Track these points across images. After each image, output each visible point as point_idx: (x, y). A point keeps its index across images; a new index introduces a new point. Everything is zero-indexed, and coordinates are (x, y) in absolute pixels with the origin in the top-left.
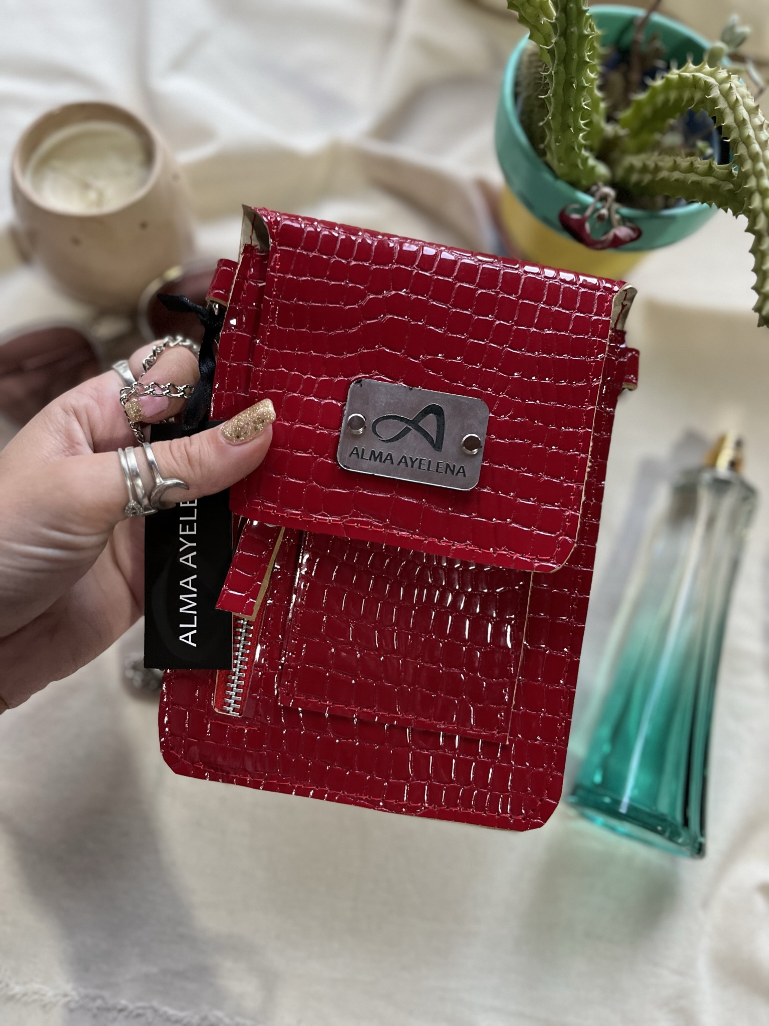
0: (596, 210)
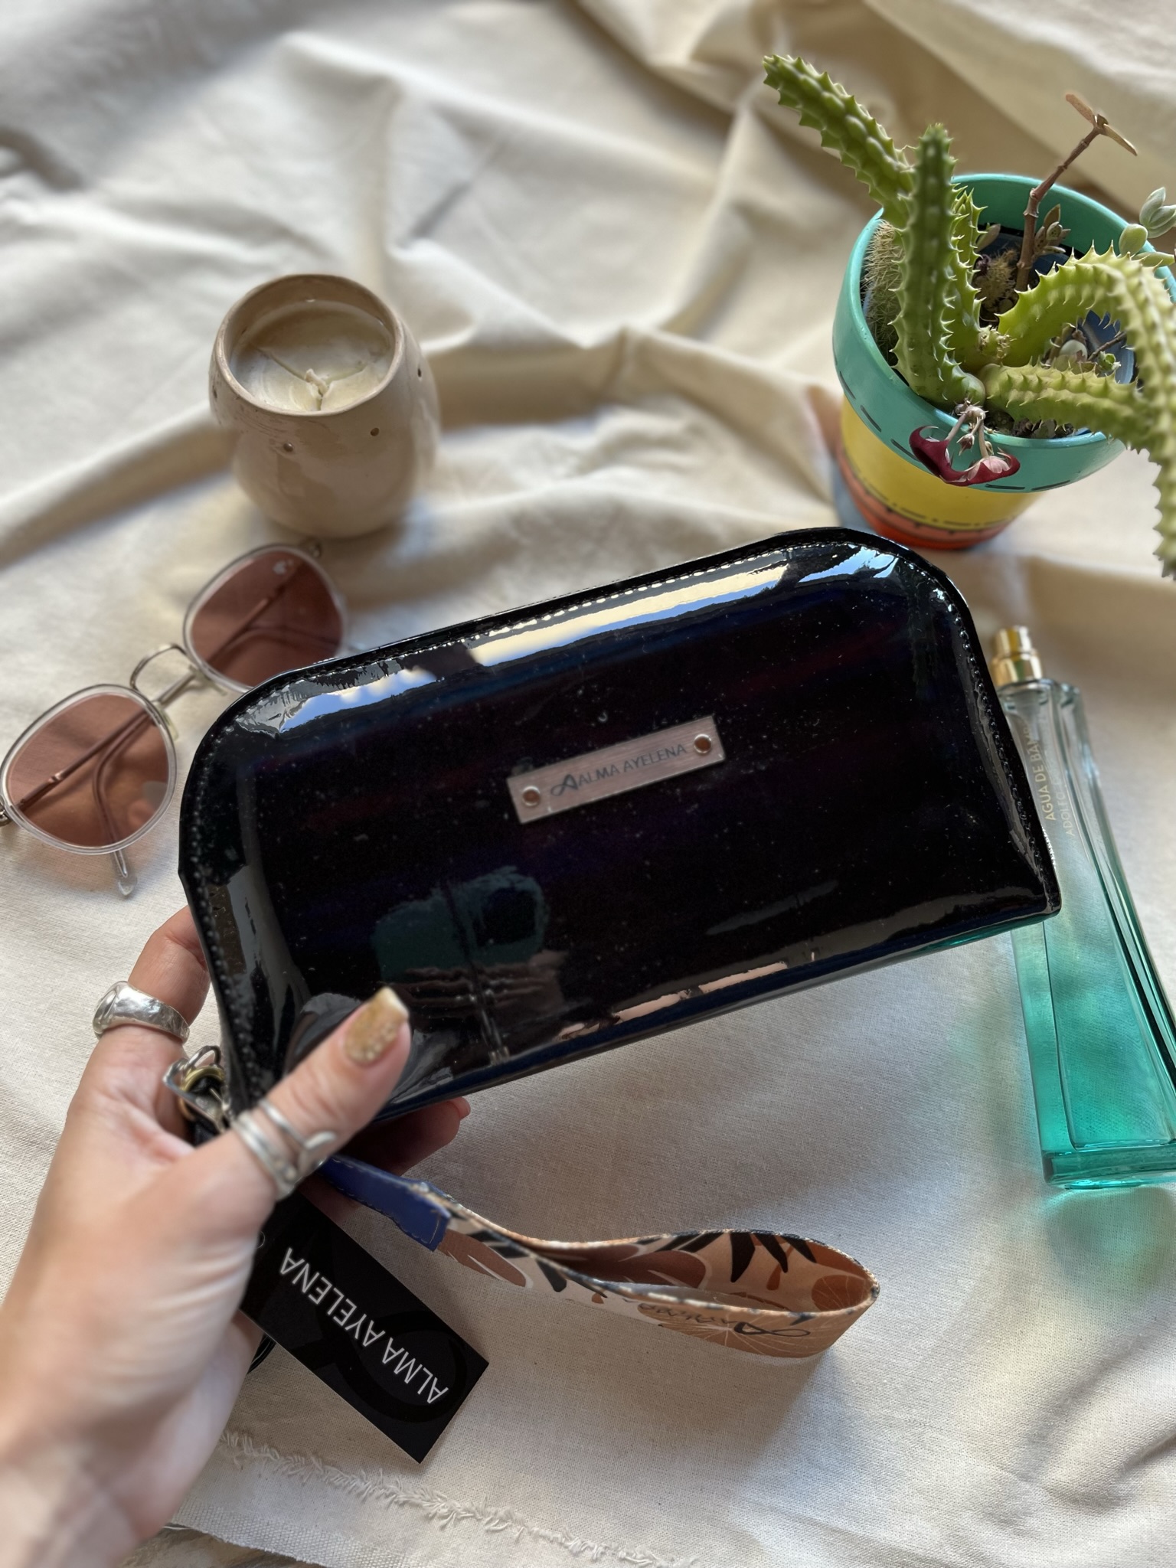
0: (959, 434)
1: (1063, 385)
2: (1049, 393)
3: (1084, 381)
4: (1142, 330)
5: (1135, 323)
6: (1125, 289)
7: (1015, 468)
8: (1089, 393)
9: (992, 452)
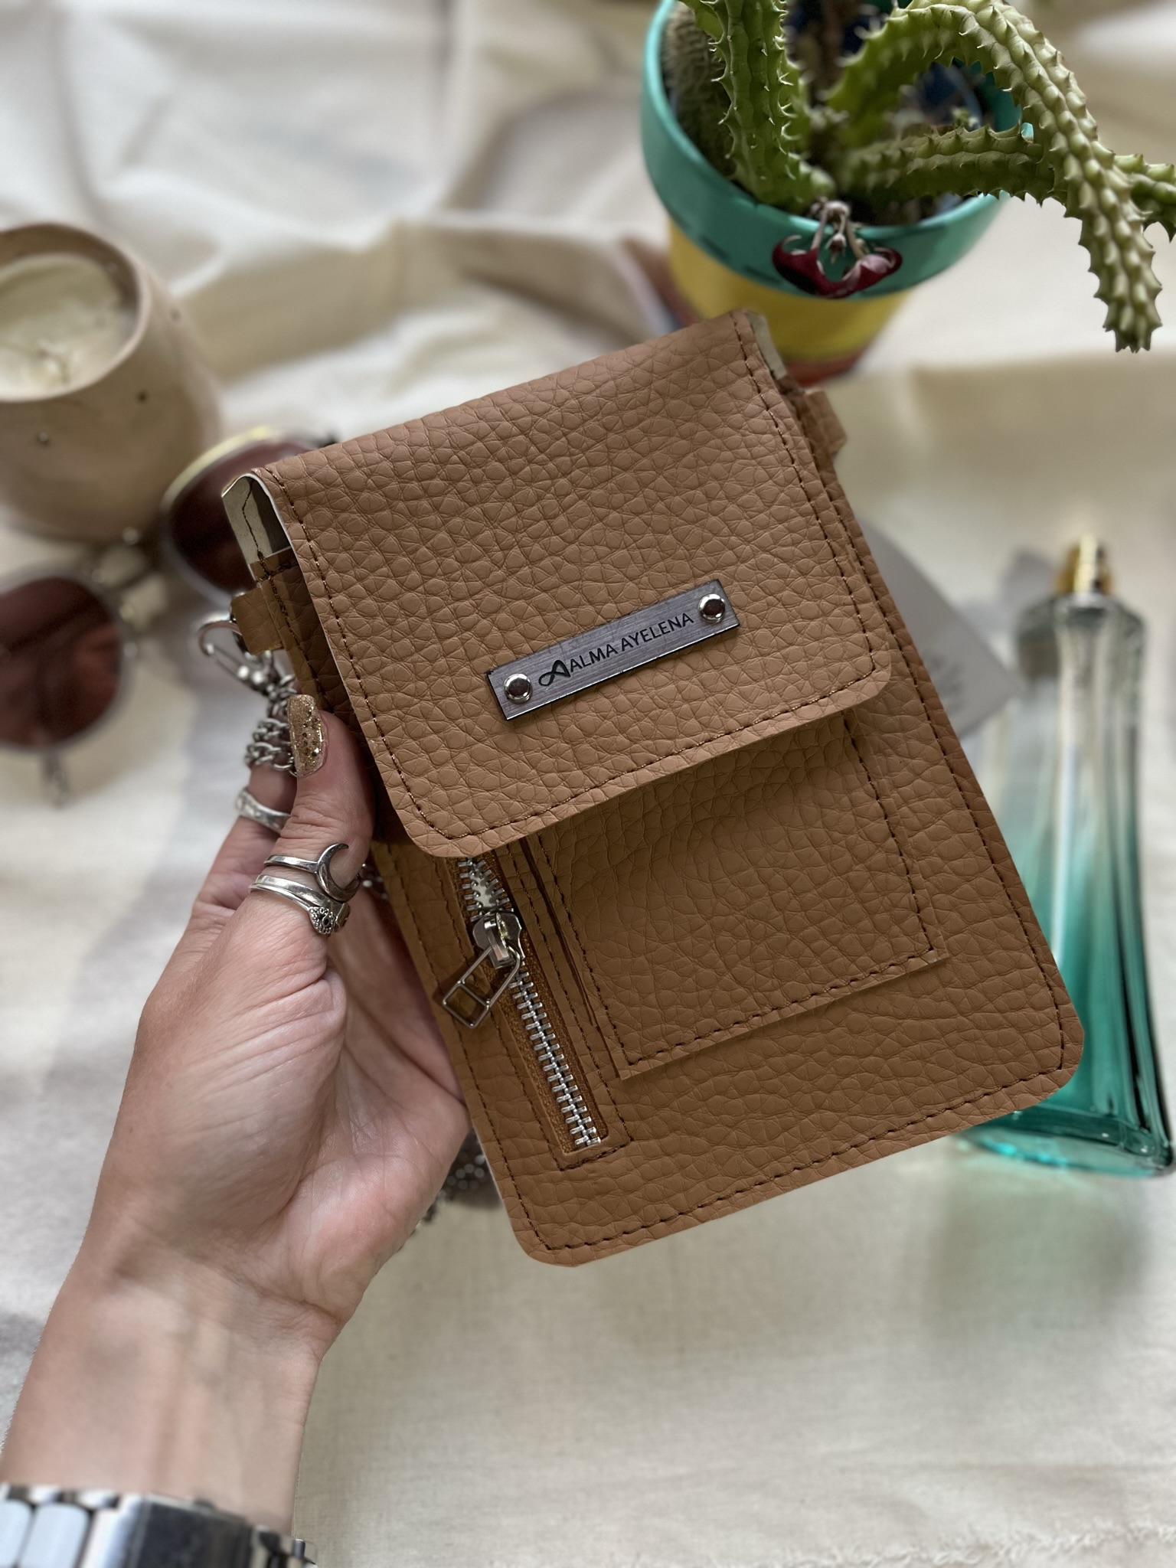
0: (826, 238)
1: (933, 149)
2: (918, 163)
3: (958, 138)
4: (1013, 66)
5: (1003, 60)
6: (977, 24)
7: (897, 260)
8: (968, 151)
9: (867, 250)
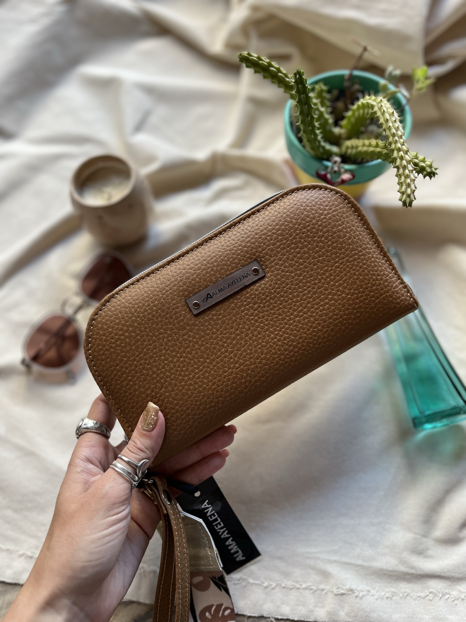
0: (332, 168)
3: (370, 142)
4: (384, 122)
6: (377, 108)
7: (354, 176)
8: (372, 147)
9: (345, 172)
